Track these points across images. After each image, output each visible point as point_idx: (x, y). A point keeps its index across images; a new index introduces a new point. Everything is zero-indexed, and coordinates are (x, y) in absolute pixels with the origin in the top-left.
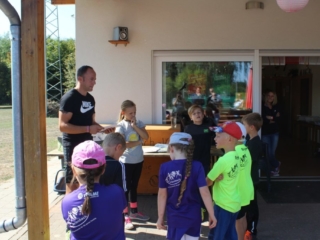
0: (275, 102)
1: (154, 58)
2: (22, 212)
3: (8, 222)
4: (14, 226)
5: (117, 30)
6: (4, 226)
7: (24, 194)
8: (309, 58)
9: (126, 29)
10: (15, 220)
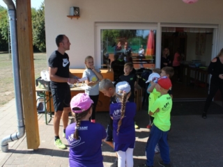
0: (169, 54)
1: (95, 27)
2: (22, 129)
3: (14, 135)
4: (17, 138)
5: (72, 9)
6: (11, 138)
7: (23, 119)
8: (189, 28)
9: (78, 8)
10: (18, 134)
